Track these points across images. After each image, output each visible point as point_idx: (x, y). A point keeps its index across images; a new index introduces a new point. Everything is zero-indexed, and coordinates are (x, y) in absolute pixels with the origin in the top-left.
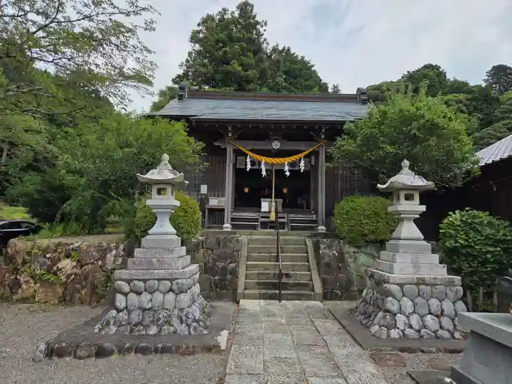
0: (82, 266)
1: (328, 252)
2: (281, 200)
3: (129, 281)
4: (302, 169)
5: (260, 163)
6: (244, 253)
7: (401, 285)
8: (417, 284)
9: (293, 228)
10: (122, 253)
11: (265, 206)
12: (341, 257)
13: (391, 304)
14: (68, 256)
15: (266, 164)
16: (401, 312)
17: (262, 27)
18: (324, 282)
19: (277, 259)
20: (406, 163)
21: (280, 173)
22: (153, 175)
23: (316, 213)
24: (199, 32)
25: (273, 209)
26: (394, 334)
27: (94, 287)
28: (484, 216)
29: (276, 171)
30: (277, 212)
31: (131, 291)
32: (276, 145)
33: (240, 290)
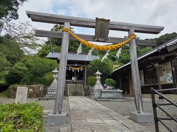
0: (34, 90)
1: (86, 87)
2: (77, 77)
3: (50, 90)
4: (82, 70)
5: (72, 69)
6: (69, 88)
7: (96, 90)
8: (98, 90)
9: (79, 83)
10: (43, 87)
11: (73, 79)
12: (88, 88)
13: (94, 93)
14: (31, 88)
15: (74, 69)
16: (96, 94)
17: (72, 29)
18: (85, 93)
19: (76, 89)
20: (98, 70)
21: (77, 71)
22: (54, 71)
23: (84, 80)
24: (53, 29)
25: (75, 79)
26: (94, 97)
27: (37, 94)
28: (112, 80)
29: (76, 71)
30: (76, 80)
31: (50, 91)
32: (76, 65)
33: (68, 94)
